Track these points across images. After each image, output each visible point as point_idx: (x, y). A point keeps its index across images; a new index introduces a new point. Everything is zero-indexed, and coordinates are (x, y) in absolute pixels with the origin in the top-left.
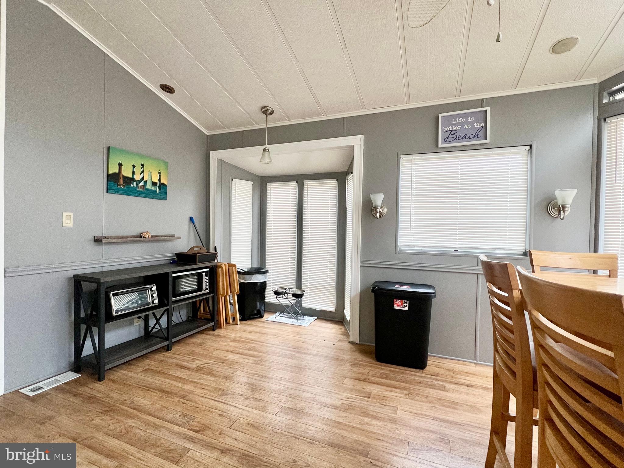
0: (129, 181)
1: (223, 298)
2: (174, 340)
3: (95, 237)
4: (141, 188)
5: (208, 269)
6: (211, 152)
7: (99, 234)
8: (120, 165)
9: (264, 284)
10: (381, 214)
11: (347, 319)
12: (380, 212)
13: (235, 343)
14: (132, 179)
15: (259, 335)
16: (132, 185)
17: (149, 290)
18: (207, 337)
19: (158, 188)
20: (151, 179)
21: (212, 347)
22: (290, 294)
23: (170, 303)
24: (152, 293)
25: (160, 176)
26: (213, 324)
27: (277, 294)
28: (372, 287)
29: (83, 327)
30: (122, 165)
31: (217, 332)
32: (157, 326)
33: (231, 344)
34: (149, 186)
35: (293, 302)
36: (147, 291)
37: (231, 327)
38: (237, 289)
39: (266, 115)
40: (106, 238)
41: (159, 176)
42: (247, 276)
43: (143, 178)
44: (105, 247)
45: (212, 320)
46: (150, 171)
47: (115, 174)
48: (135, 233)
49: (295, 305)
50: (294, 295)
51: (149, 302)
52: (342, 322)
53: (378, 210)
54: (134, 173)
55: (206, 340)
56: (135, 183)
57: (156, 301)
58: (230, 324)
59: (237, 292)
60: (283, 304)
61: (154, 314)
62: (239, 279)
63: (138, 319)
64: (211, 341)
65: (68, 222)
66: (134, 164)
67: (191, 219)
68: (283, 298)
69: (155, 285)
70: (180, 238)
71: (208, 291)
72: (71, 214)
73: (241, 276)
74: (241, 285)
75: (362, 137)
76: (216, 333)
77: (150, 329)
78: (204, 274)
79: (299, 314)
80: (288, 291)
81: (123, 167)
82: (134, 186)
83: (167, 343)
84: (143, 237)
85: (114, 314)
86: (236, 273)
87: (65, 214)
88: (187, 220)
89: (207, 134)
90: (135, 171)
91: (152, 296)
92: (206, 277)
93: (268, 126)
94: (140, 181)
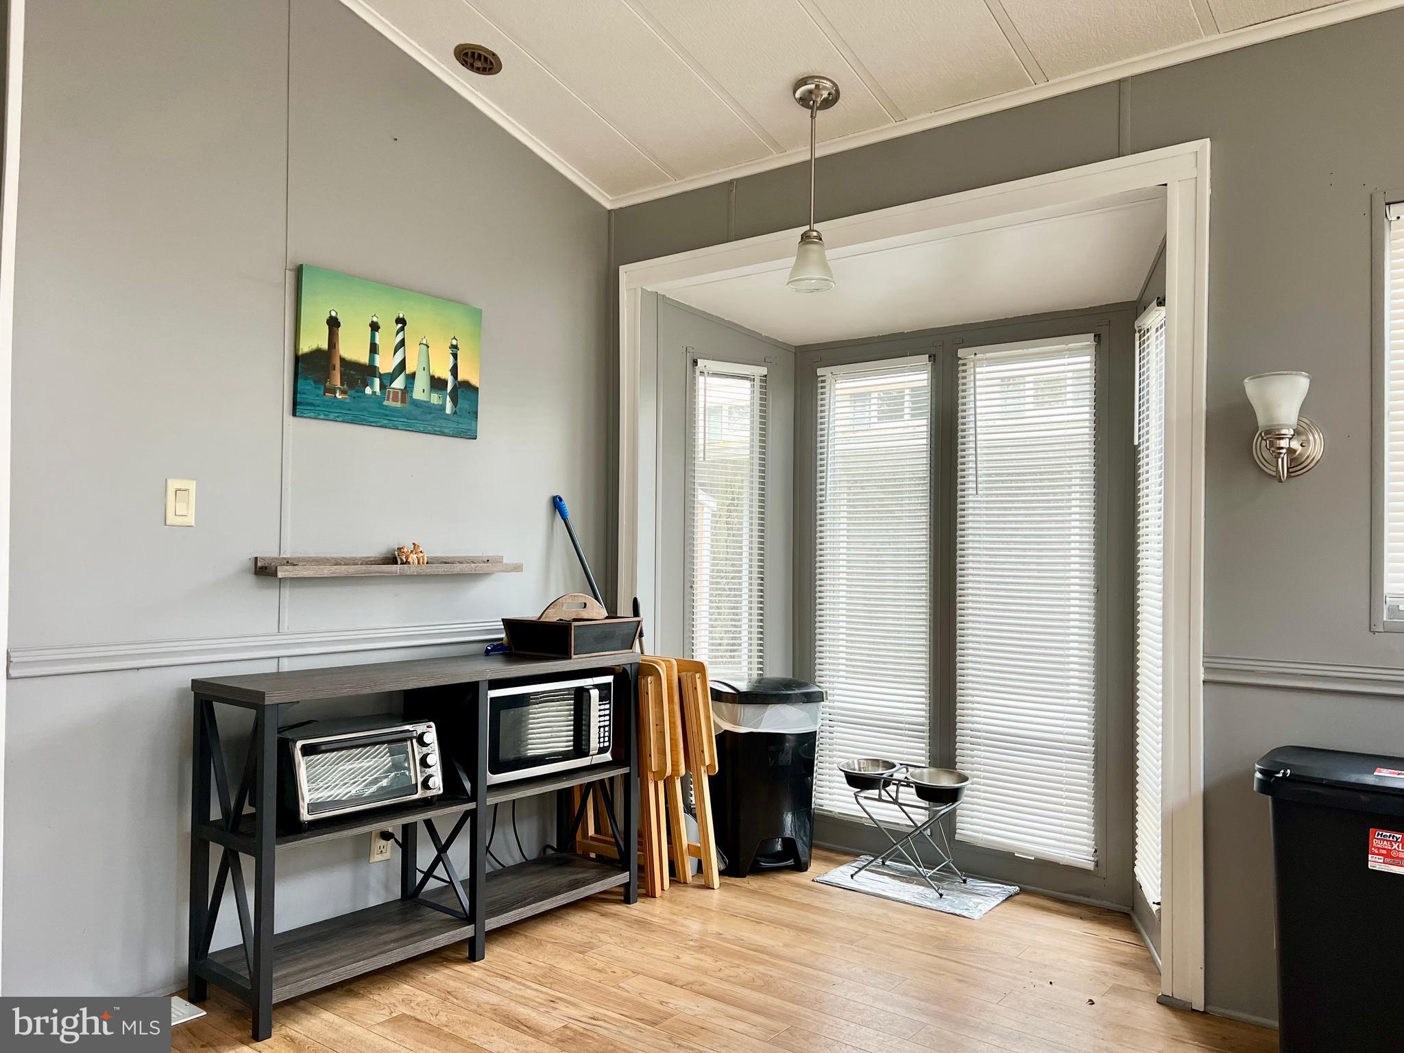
0: (359, 374)
1: (661, 785)
2: (492, 923)
3: (256, 558)
4: (395, 399)
5: (609, 679)
6: (622, 269)
7: (267, 551)
8: (333, 323)
9: (808, 741)
10: (1295, 461)
11: (1150, 901)
12: (1291, 451)
13: (697, 956)
14: (370, 370)
15: (788, 935)
16: (368, 391)
17: (414, 741)
18: (606, 923)
19: (448, 397)
20: (427, 368)
21: (619, 960)
22: (908, 785)
23: (481, 790)
24: (425, 751)
25: (455, 356)
26: (624, 877)
27: (858, 781)
28: (1261, 772)
29: (216, 853)
30: (338, 325)
31: (639, 908)
32: (440, 871)
33: (686, 958)
34: (421, 391)
35: (920, 817)
36: (409, 743)
37: (693, 895)
38: (709, 756)
39: (811, 108)
40: (288, 562)
41: (451, 357)
42: (748, 711)
43: (402, 365)
44: (287, 592)
45: (622, 864)
46: (424, 342)
47: (317, 352)
48: (377, 549)
49: (928, 832)
50: (925, 792)
51: (414, 782)
52: (1127, 916)
53: (1284, 443)
54: (374, 349)
55: (601, 935)
56: (377, 381)
57: (437, 782)
58: (685, 883)
59: (711, 766)
60: (883, 826)
61: (429, 823)
62: (719, 721)
63: (383, 842)
64: (618, 940)
65: (183, 511)
66: (375, 319)
67: (557, 504)
68: (880, 799)
69: (432, 724)
70: (517, 568)
71: (607, 757)
72: (192, 485)
73: (724, 707)
74: (725, 741)
75: (1204, 146)
76: (636, 913)
77: (419, 876)
78: (595, 693)
79: (947, 869)
80: (899, 775)
81: (341, 331)
82: (374, 393)
83: (467, 931)
84: (402, 563)
85: (305, 816)
86: (705, 696)
87: (173, 484)
88: (543, 506)
89: (609, 206)
90: (377, 341)
91: (424, 763)
92: (602, 707)
93: (818, 154)
94: (393, 376)
